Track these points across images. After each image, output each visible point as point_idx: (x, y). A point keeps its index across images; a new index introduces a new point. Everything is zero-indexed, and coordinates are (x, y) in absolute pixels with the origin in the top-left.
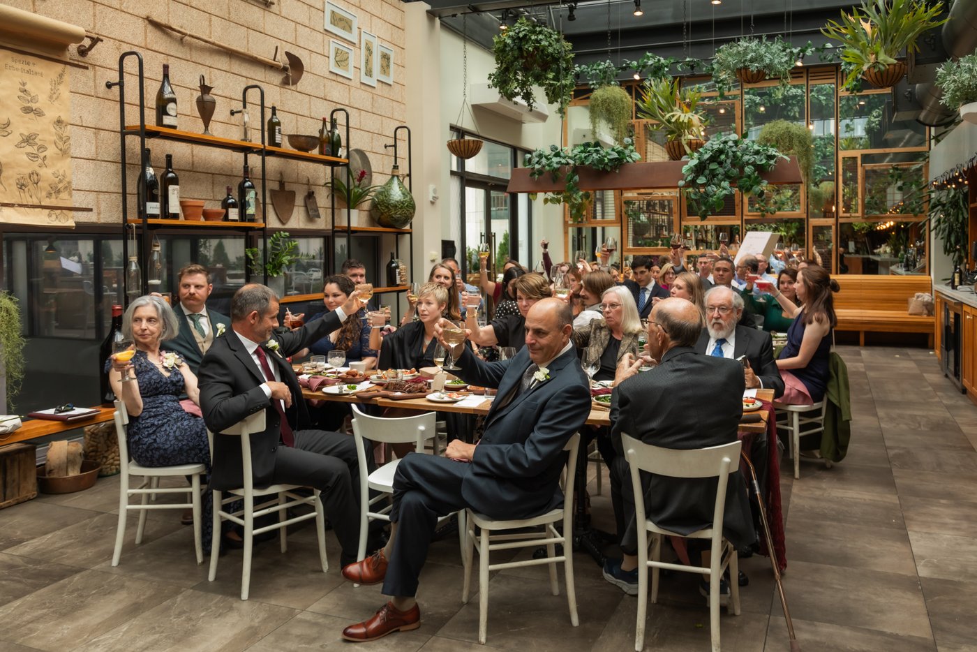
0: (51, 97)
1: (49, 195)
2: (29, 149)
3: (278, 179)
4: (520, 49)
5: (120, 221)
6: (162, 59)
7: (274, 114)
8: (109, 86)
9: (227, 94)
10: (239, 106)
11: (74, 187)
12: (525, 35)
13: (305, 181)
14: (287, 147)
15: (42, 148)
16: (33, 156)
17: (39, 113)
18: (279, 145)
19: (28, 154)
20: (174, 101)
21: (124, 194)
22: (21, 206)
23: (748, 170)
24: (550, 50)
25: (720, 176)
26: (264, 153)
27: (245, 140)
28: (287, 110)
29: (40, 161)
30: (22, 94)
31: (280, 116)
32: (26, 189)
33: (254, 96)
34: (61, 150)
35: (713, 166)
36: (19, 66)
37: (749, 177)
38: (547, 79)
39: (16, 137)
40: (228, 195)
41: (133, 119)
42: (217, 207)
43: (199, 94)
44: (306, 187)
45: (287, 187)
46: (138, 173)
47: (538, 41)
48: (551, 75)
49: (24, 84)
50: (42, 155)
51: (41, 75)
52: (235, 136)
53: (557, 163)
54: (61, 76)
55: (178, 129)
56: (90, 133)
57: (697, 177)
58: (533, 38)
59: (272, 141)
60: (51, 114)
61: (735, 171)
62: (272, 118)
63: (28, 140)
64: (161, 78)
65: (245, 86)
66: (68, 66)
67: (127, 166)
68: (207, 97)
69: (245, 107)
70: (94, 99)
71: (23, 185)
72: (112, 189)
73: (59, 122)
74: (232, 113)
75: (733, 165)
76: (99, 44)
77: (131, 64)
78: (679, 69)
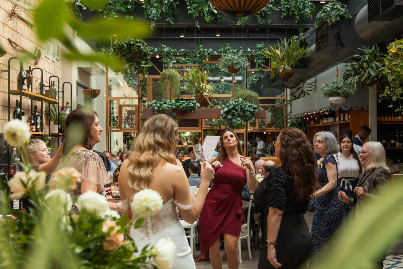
4: (130, 49)
12: (133, 44)
23: (248, 113)
24: (144, 51)
25: (236, 115)
26: (42, 100)
35: (233, 111)
37: (248, 116)
38: (142, 64)
47: (139, 46)
48: (144, 62)
53: (167, 107)
57: (227, 115)
58: (137, 45)
61: (242, 114)
67: (10, 108)
75: (241, 110)
78: (178, 54)
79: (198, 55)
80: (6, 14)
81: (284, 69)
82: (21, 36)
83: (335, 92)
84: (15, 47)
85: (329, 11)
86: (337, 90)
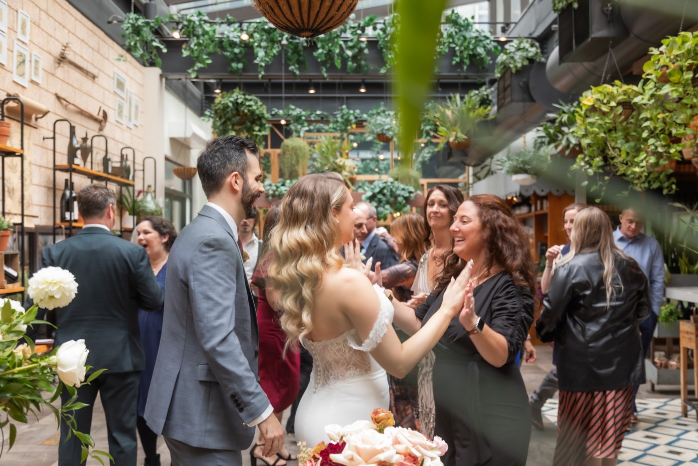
0: (28, 148)
1: (27, 208)
4: (237, 110)
5: (52, 224)
8: (44, 139)
11: (34, 203)
12: (242, 102)
21: (54, 207)
23: (400, 199)
24: (257, 112)
25: (384, 202)
35: (380, 196)
37: (400, 203)
38: (254, 131)
39: (19, 174)
41: (58, 161)
46: (62, 194)
47: (250, 106)
48: (257, 128)
54: (31, 134)
56: (38, 169)
58: (248, 103)
61: (392, 199)
66: (33, 128)
67: (56, 190)
72: (49, 204)
75: (391, 195)
76: (47, 115)
78: (313, 119)
79: (340, 120)
80: (51, 59)
81: (456, 137)
82: (76, 90)
83: (521, 168)
84: (66, 106)
85: (514, 53)
86: (524, 165)
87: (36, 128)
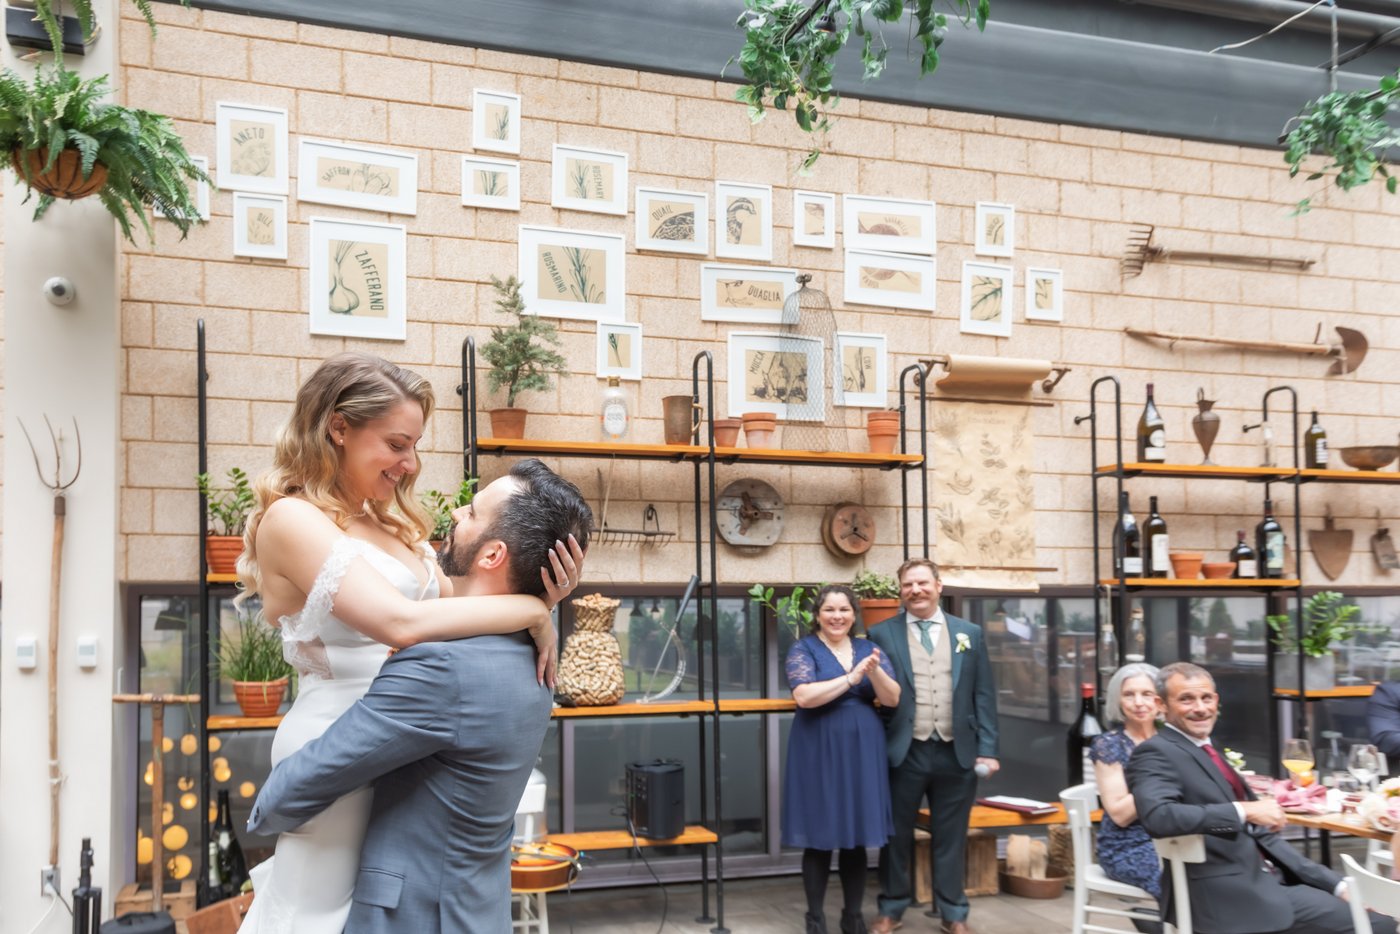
0: (1013, 446)
1: (1011, 555)
2: (991, 506)
3: (1323, 514)
5: (1091, 581)
6: (1144, 378)
7: (1315, 421)
8: (1078, 421)
9: (1238, 404)
10: (1258, 418)
11: (1037, 543)
13: (1371, 513)
14: (1337, 465)
15: (1004, 503)
16: (995, 513)
17: (1001, 465)
18: (1322, 466)
19: (990, 511)
20: (1160, 427)
21: (1096, 548)
22: (982, 568)
26: (1297, 479)
27: (1266, 465)
28: (1338, 411)
29: (1001, 518)
30: (984, 447)
31: (1323, 424)
32: (987, 550)
33: (1281, 402)
34: (1023, 503)
36: (981, 417)
39: (978, 495)
40: (1240, 542)
41: (1107, 458)
42: (1222, 560)
43: (1196, 412)
44: (1373, 522)
45: (1339, 525)
46: (1113, 522)
49: (986, 436)
50: (1003, 511)
51: (1004, 422)
52: (1252, 462)
54: (1024, 419)
55: (1166, 463)
56: (1056, 479)
59: (1312, 461)
60: (1013, 465)
62: (1311, 428)
63: (990, 496)
64: (1143, 399)
65: (1266, 390)
66: (1032, 408)
67: (1100, 514)
68: (1207, 416)
69: (1265, 418)
70: (1061, 439)
71: (984, 545)
72: (1081, 543)
73: (1022, 472)
74: (1246, 430)
76: (1067, 375)
77: (1106, 392)
87: (1051, 405)
